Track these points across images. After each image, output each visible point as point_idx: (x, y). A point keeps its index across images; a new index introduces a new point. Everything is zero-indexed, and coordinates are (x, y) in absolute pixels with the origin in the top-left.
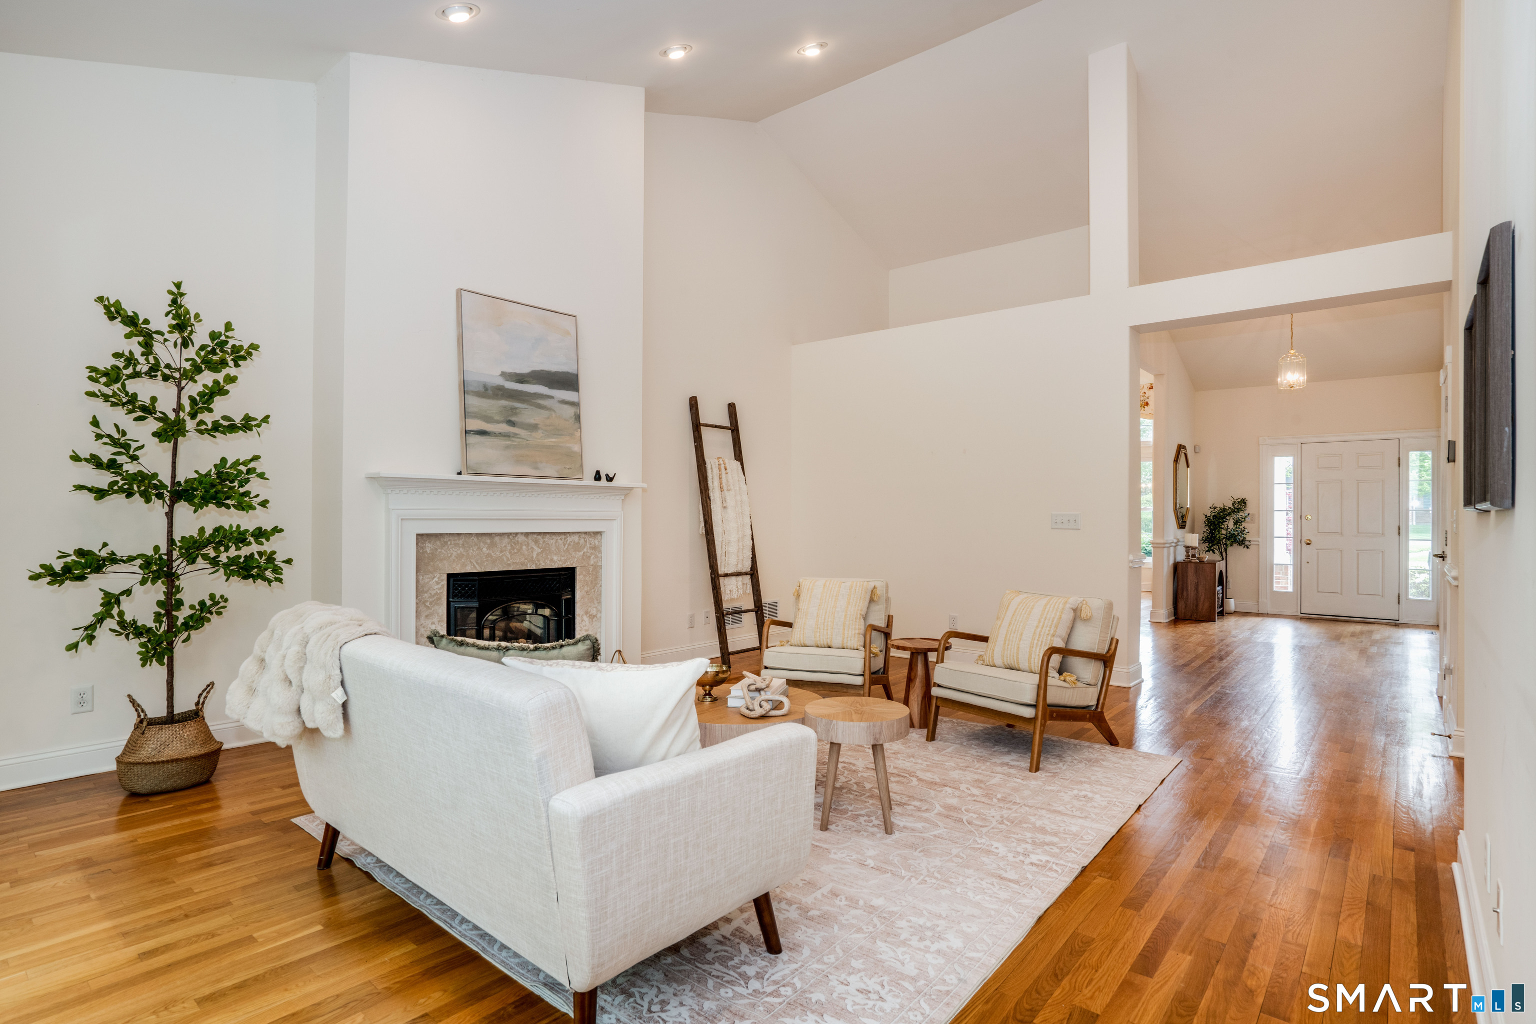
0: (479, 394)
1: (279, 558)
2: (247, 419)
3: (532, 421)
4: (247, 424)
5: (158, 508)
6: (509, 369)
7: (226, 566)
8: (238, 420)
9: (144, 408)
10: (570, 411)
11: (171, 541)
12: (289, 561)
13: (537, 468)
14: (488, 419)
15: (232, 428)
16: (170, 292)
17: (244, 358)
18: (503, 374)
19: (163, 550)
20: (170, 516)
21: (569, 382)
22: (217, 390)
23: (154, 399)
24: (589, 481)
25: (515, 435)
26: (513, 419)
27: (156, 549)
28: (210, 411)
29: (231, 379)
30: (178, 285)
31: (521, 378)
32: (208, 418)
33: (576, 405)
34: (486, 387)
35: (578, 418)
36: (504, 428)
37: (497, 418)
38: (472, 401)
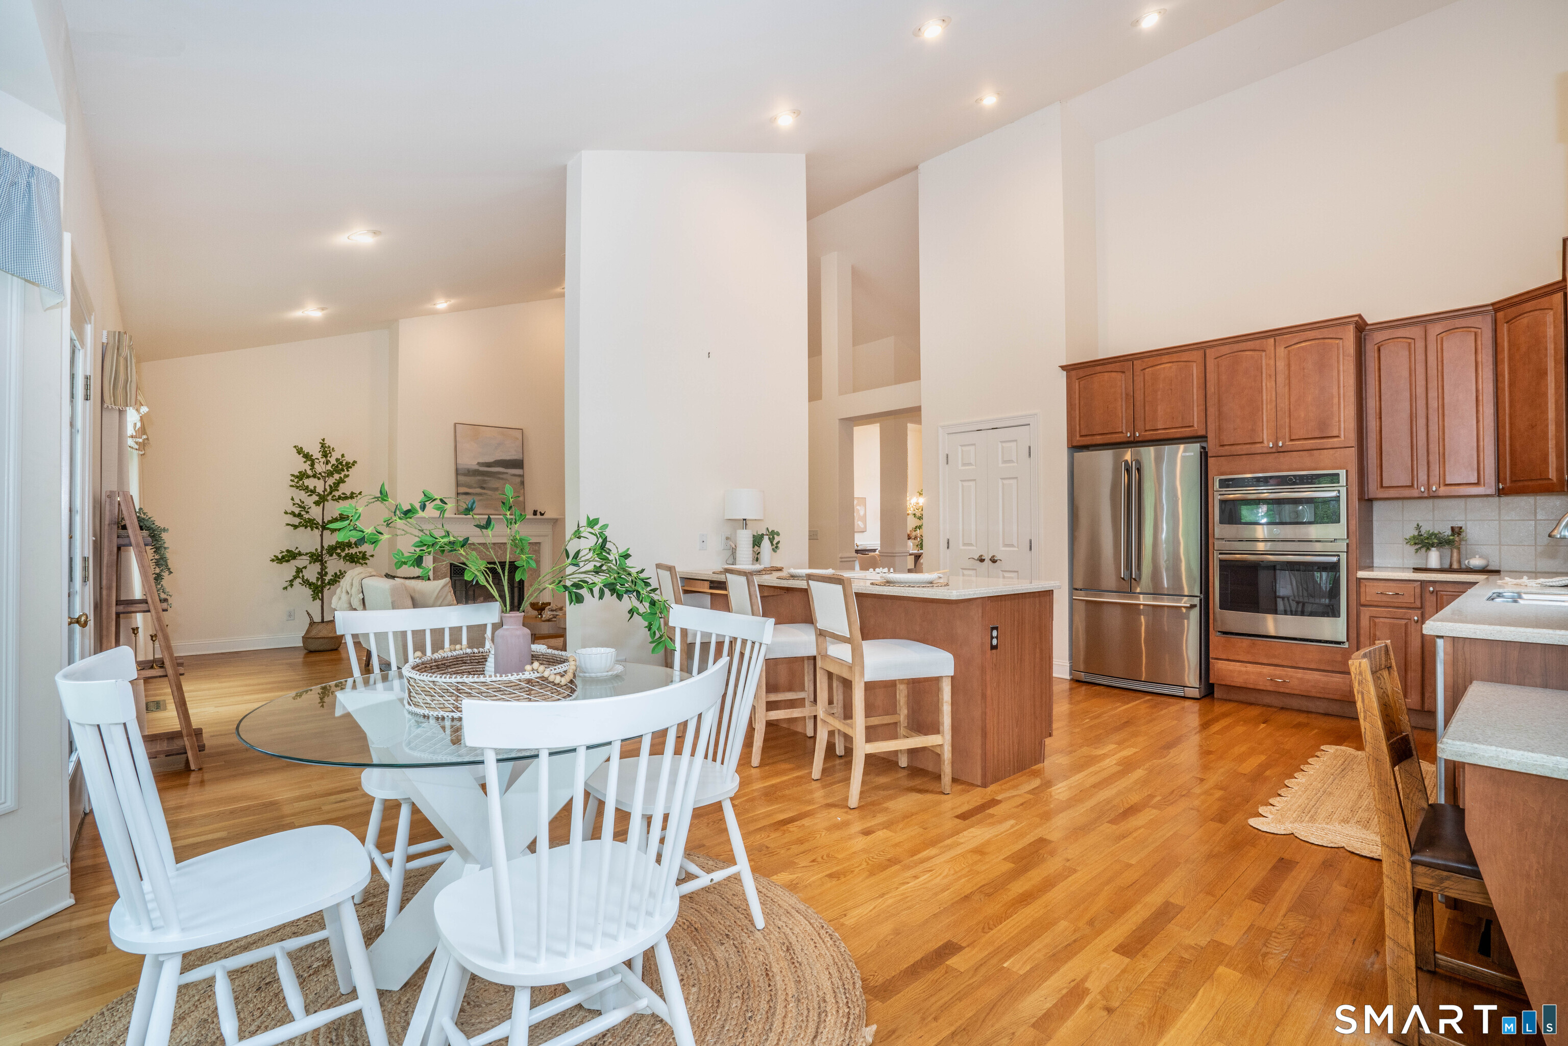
0: (465, 475)
1: (368, 554)
2: (352, 493)
3: (494, 486)
4: (352, 496)
5: (317, 532)
6: (481, 461)
7: (344, 558)
8: (348, 494)
9: (311, 491)
10: (518, 480)
11: (322, 547)
12: (372, 556)
13: (497, 510)
14: (470, 487)
15: (346, 498)
16: (320, 443)
17: (351, 467)
18: (479, 464)
19: (319, 550)
20: (322, 536)
21: (518, 464)
22: (341, 481)
23: (315, 487)
24: (530, 516)
25: (485, 494)
26: (484, 486)
27: (316, 550)
28: (338, 490)
29: (347, 476)
30: (323, 440)
31: (488, 465)
32: (337, 494)
33: (522, 476)
34: (469, 471)
35: (522, 483)
36: (479, 490)
37: (474, 486)
38: (461, 478)
